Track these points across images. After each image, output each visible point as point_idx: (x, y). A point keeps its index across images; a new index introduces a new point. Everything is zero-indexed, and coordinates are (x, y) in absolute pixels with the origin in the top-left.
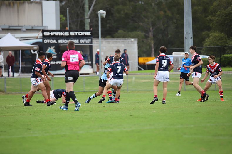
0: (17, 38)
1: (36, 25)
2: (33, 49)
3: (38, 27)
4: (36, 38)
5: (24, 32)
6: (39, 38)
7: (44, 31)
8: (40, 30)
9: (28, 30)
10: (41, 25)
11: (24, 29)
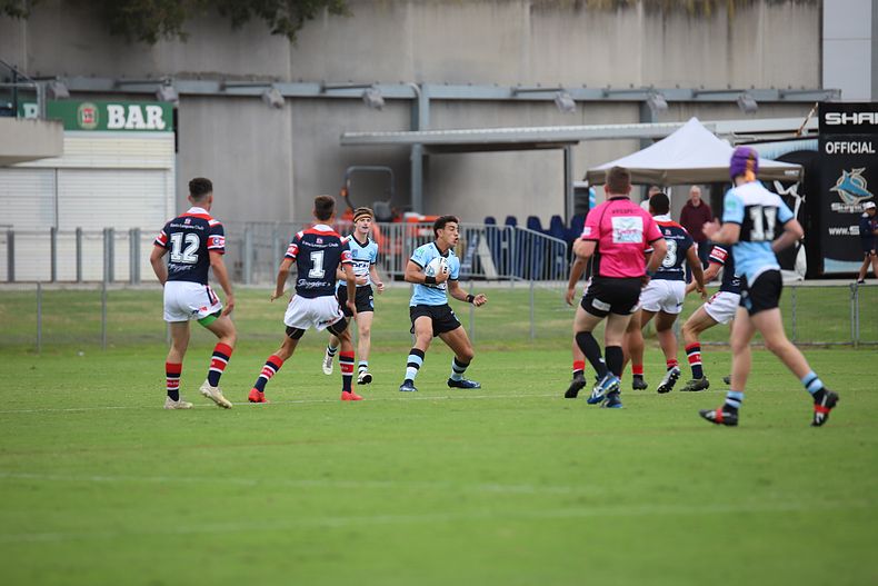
0: (722, 136)
1: (796, 86)
2: (782, 177)
3: (803, 91)
4: (795, 135)
5: (751, 113)
6: (805, 134)
7: (824, 108)
8: (810, 104)
9: (764, 105)
10: (814, 85)
11: (750, 103)
